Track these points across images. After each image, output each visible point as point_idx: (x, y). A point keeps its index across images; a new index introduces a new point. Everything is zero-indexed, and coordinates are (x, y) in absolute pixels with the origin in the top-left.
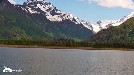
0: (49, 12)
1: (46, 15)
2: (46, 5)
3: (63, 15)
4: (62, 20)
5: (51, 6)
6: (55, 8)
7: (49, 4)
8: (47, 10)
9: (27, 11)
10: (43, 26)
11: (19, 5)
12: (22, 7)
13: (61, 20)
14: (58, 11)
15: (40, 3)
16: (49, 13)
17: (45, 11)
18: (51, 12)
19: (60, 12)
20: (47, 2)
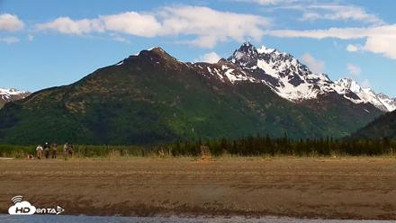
0: (287, 77)
1: (278, 86)
2: (282, 62)
3: (323, 83)
4: (315, 96)
5: (294, 62)
6: (303, 67)
7: (289, 57)
8: (280, 74)
9: (221, 77)
10: (259, 111)
11: (203, 64)
12: (209, 69)
13: (313, 95)
14: (310, 73)
15: (267, 58)
16: (285, 80)
17: (277, 76)
18: (290, 77)
19: (316, 77)
20: (284, 54)
